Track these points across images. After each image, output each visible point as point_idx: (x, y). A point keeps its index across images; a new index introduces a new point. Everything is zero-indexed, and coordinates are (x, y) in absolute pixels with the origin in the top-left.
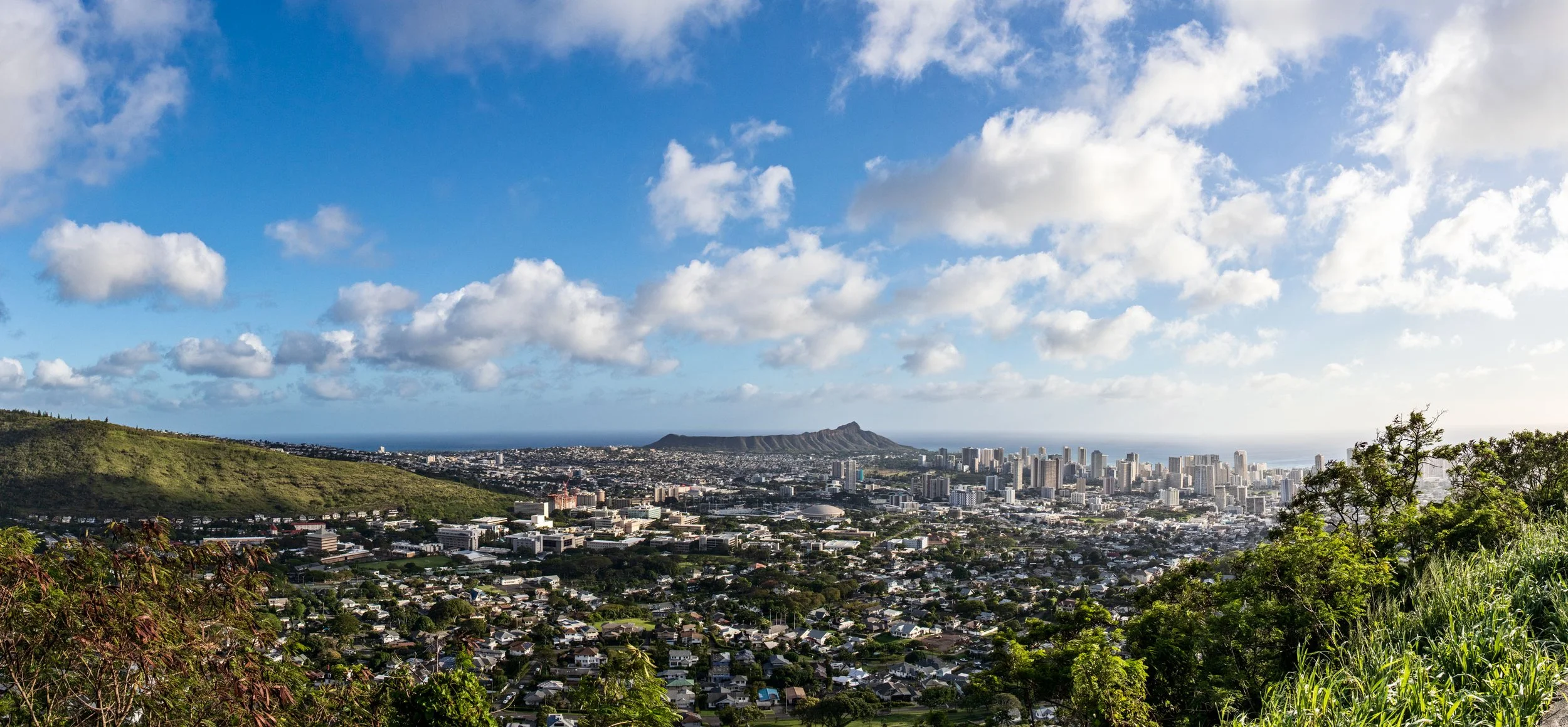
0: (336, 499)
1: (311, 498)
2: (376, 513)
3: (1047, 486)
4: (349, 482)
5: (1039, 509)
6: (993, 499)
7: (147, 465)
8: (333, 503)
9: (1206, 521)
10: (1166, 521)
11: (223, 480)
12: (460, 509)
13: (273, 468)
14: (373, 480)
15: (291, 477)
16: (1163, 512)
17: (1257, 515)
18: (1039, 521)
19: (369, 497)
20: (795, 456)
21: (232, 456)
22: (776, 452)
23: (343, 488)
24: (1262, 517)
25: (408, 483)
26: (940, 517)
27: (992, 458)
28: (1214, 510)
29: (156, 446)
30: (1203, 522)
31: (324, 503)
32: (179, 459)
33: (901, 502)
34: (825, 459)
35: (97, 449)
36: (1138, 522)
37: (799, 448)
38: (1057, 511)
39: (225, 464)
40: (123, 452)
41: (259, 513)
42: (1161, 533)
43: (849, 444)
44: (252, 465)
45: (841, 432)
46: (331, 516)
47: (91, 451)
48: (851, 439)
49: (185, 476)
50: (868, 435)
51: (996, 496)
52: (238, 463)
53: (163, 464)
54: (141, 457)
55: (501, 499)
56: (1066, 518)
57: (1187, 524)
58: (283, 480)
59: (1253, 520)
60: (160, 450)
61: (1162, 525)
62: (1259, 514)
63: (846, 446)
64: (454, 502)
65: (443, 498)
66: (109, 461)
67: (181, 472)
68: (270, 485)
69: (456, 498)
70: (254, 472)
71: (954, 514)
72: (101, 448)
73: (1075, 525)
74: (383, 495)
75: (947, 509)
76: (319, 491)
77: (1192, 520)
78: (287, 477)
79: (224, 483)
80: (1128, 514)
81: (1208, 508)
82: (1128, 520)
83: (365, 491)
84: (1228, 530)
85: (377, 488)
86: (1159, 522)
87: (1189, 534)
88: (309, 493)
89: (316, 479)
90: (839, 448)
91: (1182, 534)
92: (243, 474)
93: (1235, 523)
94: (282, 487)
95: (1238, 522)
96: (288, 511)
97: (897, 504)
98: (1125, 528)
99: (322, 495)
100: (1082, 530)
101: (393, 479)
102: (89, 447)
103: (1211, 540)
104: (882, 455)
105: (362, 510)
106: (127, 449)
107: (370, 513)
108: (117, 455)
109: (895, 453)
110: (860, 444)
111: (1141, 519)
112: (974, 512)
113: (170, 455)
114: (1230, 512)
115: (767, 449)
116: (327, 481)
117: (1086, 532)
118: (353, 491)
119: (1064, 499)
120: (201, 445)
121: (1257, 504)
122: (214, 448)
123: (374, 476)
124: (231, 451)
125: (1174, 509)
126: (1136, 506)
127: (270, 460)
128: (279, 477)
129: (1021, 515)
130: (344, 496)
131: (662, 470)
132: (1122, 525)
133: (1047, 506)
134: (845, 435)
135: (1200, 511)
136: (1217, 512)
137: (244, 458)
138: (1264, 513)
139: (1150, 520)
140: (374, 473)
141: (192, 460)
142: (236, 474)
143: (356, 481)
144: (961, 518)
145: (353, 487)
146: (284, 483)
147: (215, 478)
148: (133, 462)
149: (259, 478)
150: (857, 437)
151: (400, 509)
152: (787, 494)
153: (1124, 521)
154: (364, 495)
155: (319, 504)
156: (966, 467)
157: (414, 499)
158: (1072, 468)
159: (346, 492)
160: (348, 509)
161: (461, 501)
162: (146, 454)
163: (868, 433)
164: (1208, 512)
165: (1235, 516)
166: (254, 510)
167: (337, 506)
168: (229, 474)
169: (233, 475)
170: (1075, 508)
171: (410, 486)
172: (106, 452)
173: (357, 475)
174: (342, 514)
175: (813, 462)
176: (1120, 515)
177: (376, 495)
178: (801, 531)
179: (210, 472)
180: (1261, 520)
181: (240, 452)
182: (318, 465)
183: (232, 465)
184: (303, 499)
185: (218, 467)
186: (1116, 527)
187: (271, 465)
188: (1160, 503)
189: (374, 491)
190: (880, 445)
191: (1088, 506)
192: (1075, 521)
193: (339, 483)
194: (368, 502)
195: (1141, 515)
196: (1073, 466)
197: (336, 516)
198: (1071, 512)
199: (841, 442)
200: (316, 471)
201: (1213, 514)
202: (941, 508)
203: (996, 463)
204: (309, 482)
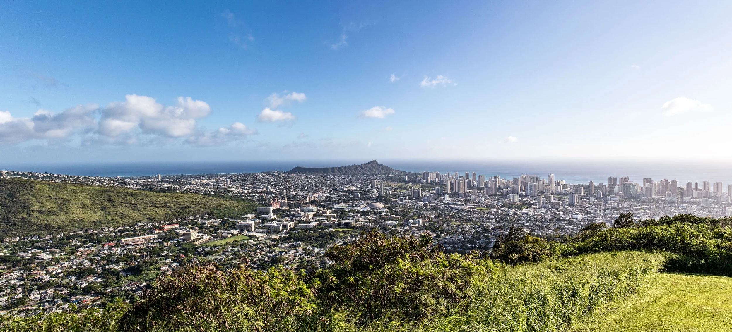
0: (178, 212)
1: (165, 213)
2: (198, 216)
3: (461, 192)
4: (183, 203)
5: (459, 203)
6: (439, 198)
7: (68, 203)
8: (177, 214)
9: (532, 211)
10: (513, 210)
11: (115, 207)
12: (233, 211)
13: (142, 199)
14: (193, 202)
15: (153, 203)
16: (511, 205)
17: (556, 209)
18: (460, 209)
19: (193, 210)
20: (352, 176)
21: (118, 195)
22: (344, 174)
23: (180, 207)
24: (558, 211)
25: (209, 202)
26: (421, 208)
27: (435, 177)
28: (536, 205)
29: (70, 192)
30: (530, 212)
31: (172, 214)
32: (86, 199)
33: (404, 201)
34: (365, 177)
35: (29, 196)
36: (501, 210)
37: (353, 172)
38: (466, 204)
39: (115, 199)
40: (49, 197)
41: (140, 222)
42: (511, 216)
43: (374, 170)
44: (130, 199)
45: (370, 165)
46: (177, 220)
47: (25, 198)
48: (374, 168)
49: (93, 207)
50: (381, 166)
51: (440, 196)
52: (123, 198)
53: (78, 201)
54: (62, 199)
55: (248, 206)
56: (471, 208)
57: (523, 212)
58: (149, 205)
59: (554, 213)
60: (74, 194)
61: (512, 211)
62: (557, 209)
63: (372, 170)
64: (230, 209)
65: (226, 207)
66: (40, 202)
67: (90, 205)
68: (142, 208)
69: (231, 207)
70: (133, 202)
71: (426, 206)
72: (32, 195)
73: (475, 211)
74: (199, 208)
75: (422, 203)
76: (169, 209)
77: (525, 210)
78: (151, 203)
79: (116, 209)
80: (497, 206)
81: (533, 204)
82: (497, 209)
83: (191, 207)
84: (542, 216)
85: (196, 205)
86: (510, 210)
87: (523, 217)
88: (163, 210)
89: (165, 203)
90: (370, 172)
91: (521, 217)
92: (126, 203)
93: (545, 213)
94: (149, 208)
95: (547, 213)
96: (154, 220)
97: (402, 201)
98: (496, 213)
99: (170, 211)
100: (478, 214)
101: (203, 201)
102: (23, 195)
103: (534, 220)
104: (388, 175)
105: (191, 216)
106: (52, 195)
107: (195, 217)
108: (45, 199)
109: (393, 174)
110: (378, 170)
111: (502, 209)
112: (434, 205)
113: (80, 197)
114: (544, 207)
115: (340, 173)
116: (171, 204)
117: (480, 215)
118: (185, 208)
119: (469, 198)
120: (98, 190)
121: (557, 205)
122: (106, 191)
123: (193, 200)
124: (117, 193)
125: (517, 204)
126: (500, 202)
127: (139, 196)
128: (146, 203)
129: (452, 206)
130: (181, 210)
131: (301, 185)
132: (494, 212)
133: (462, 202)
134: (372, 166)
135: (529, 205)
136: (537, 206)
137: (125, 196)
138: (560, 209)
139: (506, 209)
140: (193, 198)
141: (94, 198)
142: (122, 204)
143: (186, 203)
144: (428, 207)
145: (185, 206)
146: (150, 206)
147: (111, 207)
148: (57, 202)
149: (136, 205)
150: (377, 167)
151: (208, 214)
152: (357, 197)
153: (495, 210)
154: (191, 209)
155: (170, 215)
156: (425, 181)
157: (214, 208)
158: (470, 182)
159: (182, 208)
160: (184, 216)
161: (233, 208)
162: (65, 197)
163: (381, 165)
164: (533, 206)
165: (546, 209)
166: (137, 221)
167: (179, 215)
168: (118, 204)
169: (120, 205)
170: (474, 203)
171: (210, 203)
172: (36, 197)
173: (186, 200)
174: (182, 218)
175: (360, 179)
176: (492, 207)
177: (196, 209)
178: (372, 215)
179: (107, 204)
180: (558, 213)
181: (122, 192)
182: (166, 196)
183: (120, 199)
184: (161, 213)
185: (111, 201)
186: (492, 212)
187: (141, 198)
188: (510, 200)
189: (195, 207)
190: (387, 170)
191: (479, 202)
192: (475, 210)
193: (178, 204)
194: (193, 212)
195: (502, 207)
196: (470, 181)
197: (179, 220)
198: (473, 205)
199: (370, 169)
200: (166, 199)
201: (535, 207)
202: (420, 203)
203: (437, 179)
204: (163, 205)
